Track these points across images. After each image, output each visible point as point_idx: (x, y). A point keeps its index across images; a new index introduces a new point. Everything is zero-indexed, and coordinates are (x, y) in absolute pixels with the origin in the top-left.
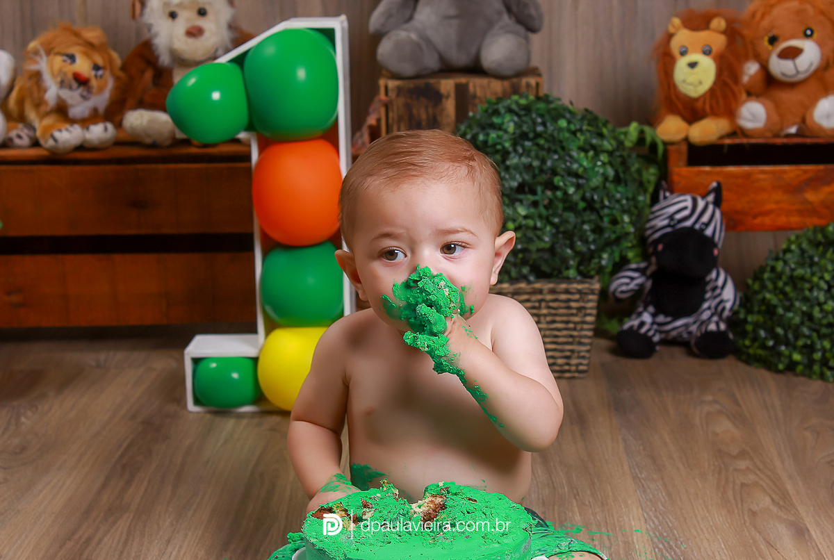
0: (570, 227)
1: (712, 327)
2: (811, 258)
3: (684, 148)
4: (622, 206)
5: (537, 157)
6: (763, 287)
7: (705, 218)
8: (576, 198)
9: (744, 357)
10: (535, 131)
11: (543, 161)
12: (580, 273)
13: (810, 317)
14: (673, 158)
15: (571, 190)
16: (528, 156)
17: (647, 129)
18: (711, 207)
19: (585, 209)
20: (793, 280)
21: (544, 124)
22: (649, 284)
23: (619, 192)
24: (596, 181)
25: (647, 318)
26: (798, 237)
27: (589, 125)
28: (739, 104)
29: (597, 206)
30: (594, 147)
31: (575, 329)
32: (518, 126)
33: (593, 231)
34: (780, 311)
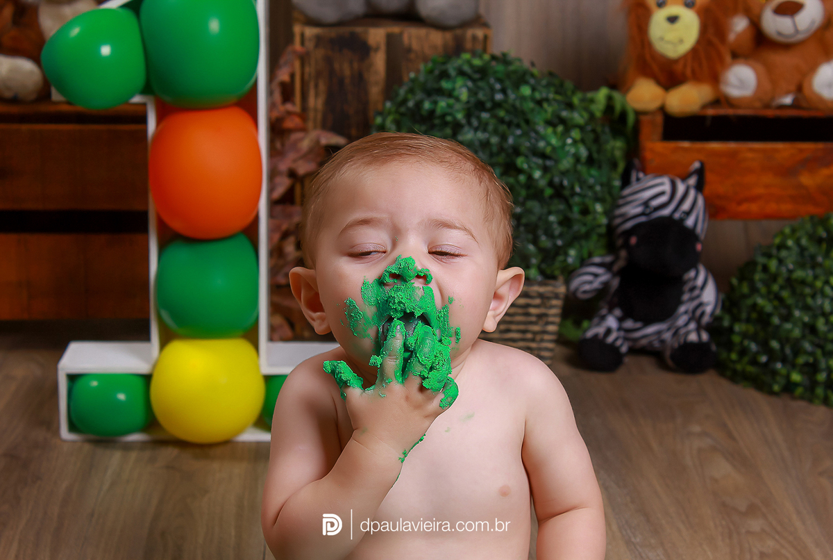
0: (533, 219)
1: (693, 337)
2: (813, 257)
3: (659, 119)
4: (595, 193)
5: (496, 132)
6: (754, 290)
7: (686, 206)
8: (542, 183)
9: (729, 373)
10: (492, 100)
11: (504, 138)
12: (542, 272)
13: (812, 329)
14: (645, 131)
15: (537, 174)
16: (485, 130)
17: (617, 96)
18: (692, 193)
19: (551, 197)
20: (790, 283)
21: (504, 91)
22: (616, 283)
23: (592, 176)
24: (566, 163)
25: (611, 322)
26: (794, 231)
27: (557, 93)
28: (725, 67)
29: (567, 193)
30: (563, 121)
31: (533, 340)
32: (472, 92)
33: (561, 223)
34: (776, 320)
